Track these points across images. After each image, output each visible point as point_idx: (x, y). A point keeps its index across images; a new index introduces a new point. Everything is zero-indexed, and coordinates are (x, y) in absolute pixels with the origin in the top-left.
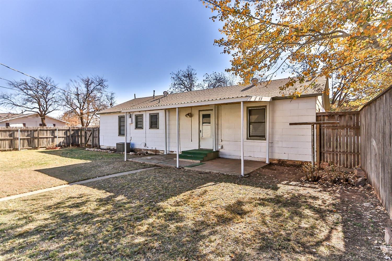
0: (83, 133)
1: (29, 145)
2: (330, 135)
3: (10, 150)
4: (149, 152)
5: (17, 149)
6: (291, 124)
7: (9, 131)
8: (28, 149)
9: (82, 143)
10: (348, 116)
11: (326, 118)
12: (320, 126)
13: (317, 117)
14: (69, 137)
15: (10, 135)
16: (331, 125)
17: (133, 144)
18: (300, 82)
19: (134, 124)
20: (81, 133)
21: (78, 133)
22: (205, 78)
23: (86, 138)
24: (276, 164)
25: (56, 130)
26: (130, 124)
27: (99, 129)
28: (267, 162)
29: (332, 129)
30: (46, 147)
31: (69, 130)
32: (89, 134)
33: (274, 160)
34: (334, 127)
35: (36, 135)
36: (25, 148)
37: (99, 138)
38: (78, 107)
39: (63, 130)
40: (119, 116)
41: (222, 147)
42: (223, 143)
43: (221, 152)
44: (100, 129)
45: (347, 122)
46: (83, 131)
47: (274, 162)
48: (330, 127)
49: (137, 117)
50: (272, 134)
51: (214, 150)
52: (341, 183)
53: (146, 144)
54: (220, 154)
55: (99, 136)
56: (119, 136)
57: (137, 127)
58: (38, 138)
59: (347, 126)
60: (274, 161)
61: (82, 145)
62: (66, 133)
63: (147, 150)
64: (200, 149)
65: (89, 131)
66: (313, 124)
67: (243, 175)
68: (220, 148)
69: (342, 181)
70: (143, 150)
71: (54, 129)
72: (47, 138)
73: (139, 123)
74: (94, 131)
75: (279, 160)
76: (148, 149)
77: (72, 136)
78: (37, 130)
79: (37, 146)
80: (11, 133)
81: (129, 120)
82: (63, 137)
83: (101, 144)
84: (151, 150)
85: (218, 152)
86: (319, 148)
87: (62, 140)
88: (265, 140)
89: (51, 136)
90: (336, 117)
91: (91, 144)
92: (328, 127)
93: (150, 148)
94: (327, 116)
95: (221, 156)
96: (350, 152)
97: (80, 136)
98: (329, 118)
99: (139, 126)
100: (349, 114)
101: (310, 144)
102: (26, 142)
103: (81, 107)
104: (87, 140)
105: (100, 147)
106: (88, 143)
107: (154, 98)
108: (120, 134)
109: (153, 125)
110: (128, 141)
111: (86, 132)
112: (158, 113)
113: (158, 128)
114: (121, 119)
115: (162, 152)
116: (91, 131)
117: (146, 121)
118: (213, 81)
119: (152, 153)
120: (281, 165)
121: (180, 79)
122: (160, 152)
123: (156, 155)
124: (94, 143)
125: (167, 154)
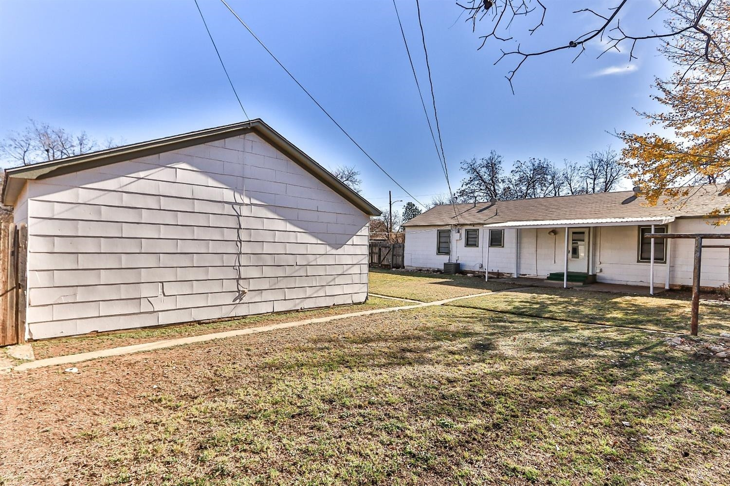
0: (376, 250)
4: (486, 275)
9: (374, 263)
17: (463, 265)
19: (463, 241)
22: (514, 168)
23: (380, 256)
26: (457, 242)
27: (404, 245)
28: (667, 287)
32: (384, 251)
37: (404, 256)
40: (438, 230)
41: (601, 271)
42: (602, 266)
43: (598, 276)
44: (406, 244)
47: (675, 288)
50: (674, 257)
51: (590, 274)
53: (482, 265)
54: (597, 278)
55: (403, 254)
56: (437, 254)
57: (468, 244)
60: (676, 286)
63: (485, 272)
65: (386, 247)
67: (652, 294)
68: (598, 271)
70: (477, 273)
73: (469, 240)
74: (394, 247)
75: (683, 286)
81: (455, 236)
83: (407, 264)
84: (490, 273)
85: (594, 276)
88: (665, 263)
91: (388, 264)
95: (598, 281)
99: (471, 243)
104: (382, 259)
105: (404, 267)
106: (383, 263)
107: (475, 206)
108: (439, 252)
109: (495, 242)
110: (454, 261)
111: (380, 249)
112: (504, 230)
113: (503, 247)
114: (441, 234)
115: (509, 275)
116: (389, 247)
117: (484, 238)
118: (529, 172)
119: (492, 276)
120: (685, 291)
121: (474, 170)
122: (504, 275)
123: (498, 278)
124: (395, 262)
125: (518, 278)
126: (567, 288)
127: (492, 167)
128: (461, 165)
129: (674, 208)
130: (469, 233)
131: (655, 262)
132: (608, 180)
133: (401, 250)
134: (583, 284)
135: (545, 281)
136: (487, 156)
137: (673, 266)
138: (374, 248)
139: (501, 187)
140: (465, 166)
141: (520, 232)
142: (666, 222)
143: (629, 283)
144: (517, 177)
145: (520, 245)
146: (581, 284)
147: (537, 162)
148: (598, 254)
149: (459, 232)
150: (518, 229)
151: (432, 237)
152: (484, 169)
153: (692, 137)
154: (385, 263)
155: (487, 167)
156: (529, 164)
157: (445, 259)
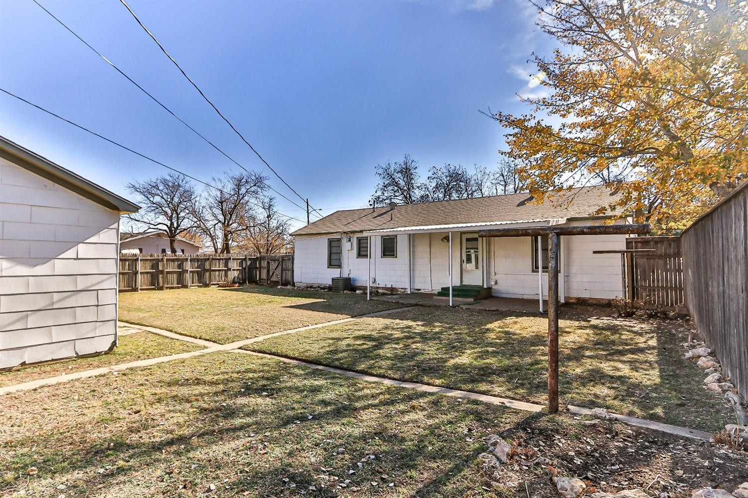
0: (264, 264)
1: (200, 281)
2: (645, 266)
3: (178, 288)
4: (380, 291)
5: (186, 287)
6: (594, 252)
7: (178, 260)
8: (199, 286)
9: (263, 279)
10: (666, 242)
11: (640, 245)
12: (632, 255)
13: (627, 243)
14: (245, 269)
15: (179, 267)
16: (646, 253)
17: (354, 280)
18: (612, 211)
19: (355, 251)
20: (260, 264)
21: (256, 263)
22: (430, 174)
23: (268, 271)
24: (574, 304)
25: (230, 259)
26: (349, 250)
27: (293, 257)
28: (563, 301)
29: (647, 259)
30: (218, 284)
31: (245, 259)
32: (273, 265)
33: (571, 298)
34: (649, 256)
35: (207, 266)
36: (194, 285)
37: (293, 271)
38: (220, 222)
39: (238, 259)
40: (328, 239)
41: (496, 283)
42: (497, 277)
43: (494, 289)
44: (295, 257)
45: (666, 249)
46: (264, 260)
47: (571, 301)
48: (645, 255)
49: (359, 240)
50: (568, 265)
51: (485, 286)
52: (658, 317)
53: (375, 280)
54: (493, 291)
55: (293, 268)
56: (328, 267)
57: (360, 255)
58: (210, 271)
59: (666, 254)
61: (261, 282)
62: (241, 264)
63: (377, 288)
64: (462, 285)
65: (275, 261)
66: (622, 252)
68: (493, 283)
69: (659, 315)
70: (369, 288)
71: (228, 257)
72: (219, 270)
73: (362, 249)
74: (283, 260)
75: (579, 299)
76: (378, 286)
77: (249, 268)
78: (208, 259)
79: (208, 283)
80: (179, 263)
81: (346, 246)
82: (237, 270)
83: (297, 279)
84: (383, 288)
85: (489, 289)
86: (630, 282)
87: (236, 274)
88: (559, 272)
89: (224, 268)
90: (652, 243)
91: (277, 280)
92: (642, 257)
93: (382, 285)
94: (640, 242)
95: (494, 295)
96: (671, 286)
97: (258, 268)
98: (642, 246)
99: (362, 253)
100: (668, 240)
101: (621, 277)
102: (196, 275)
103: (225, 221)
104: (271, 274)
105: (294, 285)
106: (272, 279)
107: (374, 211)
108: (330, 265)
109: (388, 252)
110: (345, 275)
111: (268, 263)
112: (396, 236)
113: (396, 257)
114: (332, 243)
115: (403, 291)
116: (278, 260)
117: (376, 247)
118: (445, 179)
119: (386, 292)
120: (581, 304)
121: (390, 176)
122: (398, 291)
123: (392, 294)
124: (284, 278)
125: (412, 293)
126: (453, 307)
127: (407, 172)
128: (376, 170)
129: (561, 206)
130: (362, 241)
131: (543, 272)
132: (516, 186)
133: (289, 264)
134: (474, 301)
135: (435, 297)
136: (401, 160)
137: (568, 276)
138: (262, 262)
139: (417, 194)
140: (381, 171)
141: (413, 238)
142: (554, 224)
143: (525, 297)
144: (434, 185)
145: (414, 255)
146: (471, 300)
147: (453, 168)
148: (492, 263)
149: (350, 241)
150: (410, 234)
151: (321, 247)
152: (400, 175)
153: (579, 129)
154: (274, 279)
155: (401, 172)
156: (445, 171)
157: (335, 273)
